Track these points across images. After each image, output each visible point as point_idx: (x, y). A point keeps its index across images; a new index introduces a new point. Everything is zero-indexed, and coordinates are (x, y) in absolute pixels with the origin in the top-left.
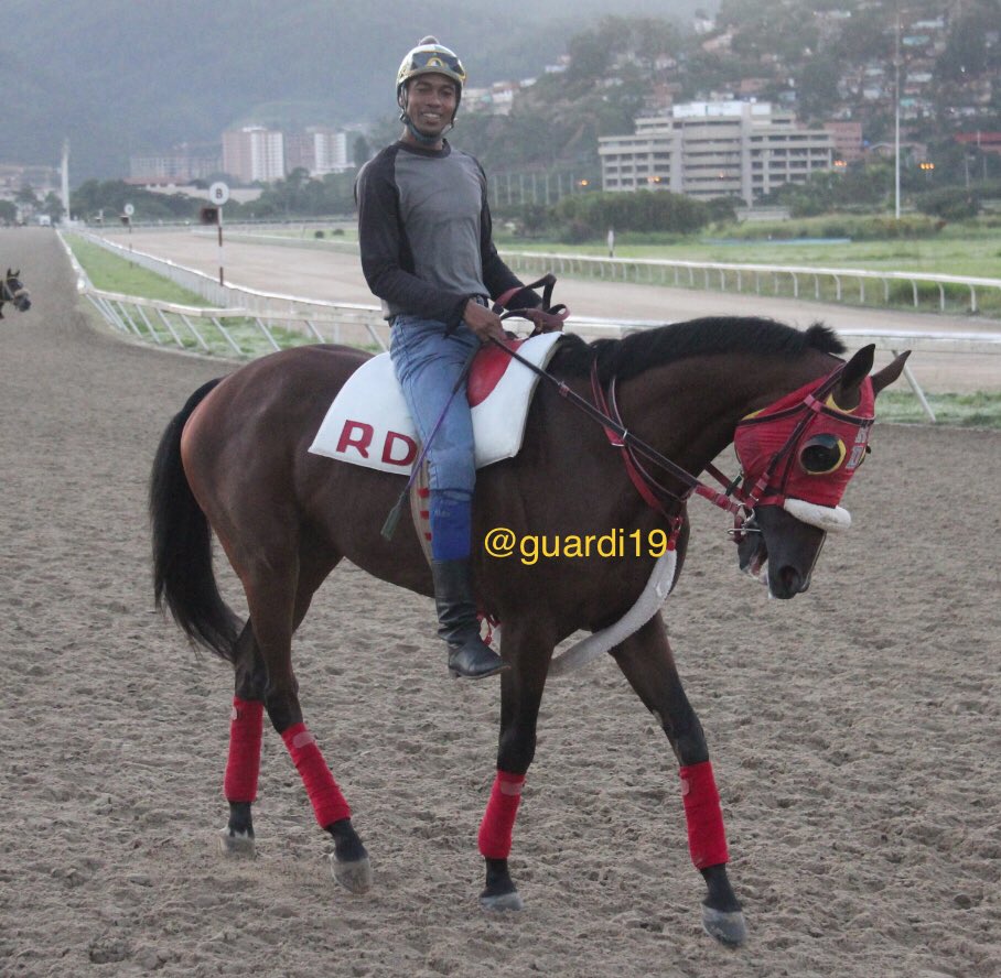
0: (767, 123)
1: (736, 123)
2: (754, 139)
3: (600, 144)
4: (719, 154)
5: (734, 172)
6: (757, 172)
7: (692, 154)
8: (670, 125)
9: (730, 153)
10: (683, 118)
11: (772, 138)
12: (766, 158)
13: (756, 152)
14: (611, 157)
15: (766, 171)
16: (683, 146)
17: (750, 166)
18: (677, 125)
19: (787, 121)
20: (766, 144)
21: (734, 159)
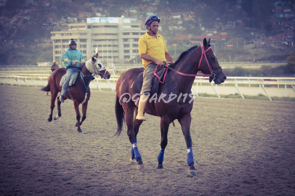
0: (129, 27)
1: (115, 26)
2: (125, 34)
3: (51, 35)
4: (110, 40)
5: (115, 49)
6: (127, 49)
7: (96, 40)
8: (86, 27)
9: (114, 40)
10: (92, 24)
11: (134, 34)
12: (131, 42)
13: (125, 40)
14: (57, 41)
15: (131, 48)
16: (92, 36)
17: (123, 46)
18: (89, 27)
19: (138, 26)
20: (131, 36)
21: (115, 43)
